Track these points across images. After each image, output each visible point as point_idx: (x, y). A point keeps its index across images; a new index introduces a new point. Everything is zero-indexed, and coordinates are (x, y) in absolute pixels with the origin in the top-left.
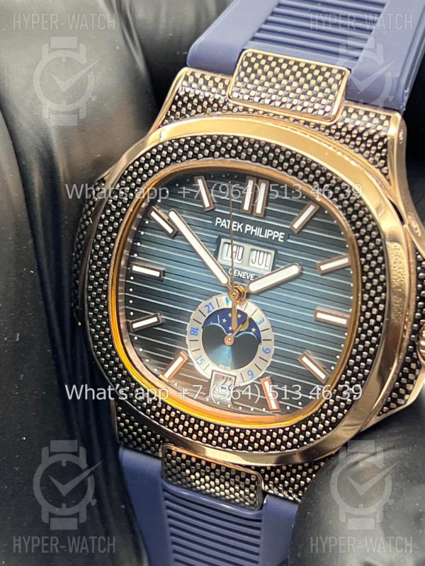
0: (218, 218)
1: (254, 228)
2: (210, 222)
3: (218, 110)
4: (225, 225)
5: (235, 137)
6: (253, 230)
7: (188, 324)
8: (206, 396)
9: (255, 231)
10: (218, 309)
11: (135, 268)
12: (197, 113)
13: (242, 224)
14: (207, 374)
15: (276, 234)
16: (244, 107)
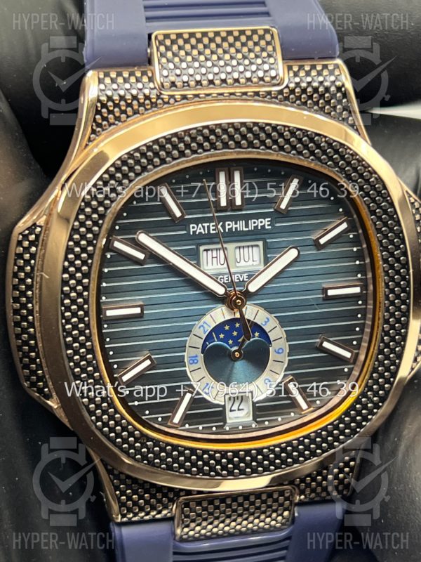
0: (191, 226)
1: (236, 224)
2: (185, 232)
3: (152, 107)
4: (202, 231)
5: (205, 127)
6: (234, 226)
7: (185, 354)
8: (224, 425)
9: (238, 226)
10: (215, 325)
11: (110, 313)
12: (128, 117)
13: (221, 223)
14: (220, 401)
15: (261, 222)
16: (181, 95)
